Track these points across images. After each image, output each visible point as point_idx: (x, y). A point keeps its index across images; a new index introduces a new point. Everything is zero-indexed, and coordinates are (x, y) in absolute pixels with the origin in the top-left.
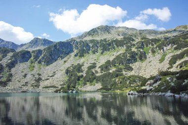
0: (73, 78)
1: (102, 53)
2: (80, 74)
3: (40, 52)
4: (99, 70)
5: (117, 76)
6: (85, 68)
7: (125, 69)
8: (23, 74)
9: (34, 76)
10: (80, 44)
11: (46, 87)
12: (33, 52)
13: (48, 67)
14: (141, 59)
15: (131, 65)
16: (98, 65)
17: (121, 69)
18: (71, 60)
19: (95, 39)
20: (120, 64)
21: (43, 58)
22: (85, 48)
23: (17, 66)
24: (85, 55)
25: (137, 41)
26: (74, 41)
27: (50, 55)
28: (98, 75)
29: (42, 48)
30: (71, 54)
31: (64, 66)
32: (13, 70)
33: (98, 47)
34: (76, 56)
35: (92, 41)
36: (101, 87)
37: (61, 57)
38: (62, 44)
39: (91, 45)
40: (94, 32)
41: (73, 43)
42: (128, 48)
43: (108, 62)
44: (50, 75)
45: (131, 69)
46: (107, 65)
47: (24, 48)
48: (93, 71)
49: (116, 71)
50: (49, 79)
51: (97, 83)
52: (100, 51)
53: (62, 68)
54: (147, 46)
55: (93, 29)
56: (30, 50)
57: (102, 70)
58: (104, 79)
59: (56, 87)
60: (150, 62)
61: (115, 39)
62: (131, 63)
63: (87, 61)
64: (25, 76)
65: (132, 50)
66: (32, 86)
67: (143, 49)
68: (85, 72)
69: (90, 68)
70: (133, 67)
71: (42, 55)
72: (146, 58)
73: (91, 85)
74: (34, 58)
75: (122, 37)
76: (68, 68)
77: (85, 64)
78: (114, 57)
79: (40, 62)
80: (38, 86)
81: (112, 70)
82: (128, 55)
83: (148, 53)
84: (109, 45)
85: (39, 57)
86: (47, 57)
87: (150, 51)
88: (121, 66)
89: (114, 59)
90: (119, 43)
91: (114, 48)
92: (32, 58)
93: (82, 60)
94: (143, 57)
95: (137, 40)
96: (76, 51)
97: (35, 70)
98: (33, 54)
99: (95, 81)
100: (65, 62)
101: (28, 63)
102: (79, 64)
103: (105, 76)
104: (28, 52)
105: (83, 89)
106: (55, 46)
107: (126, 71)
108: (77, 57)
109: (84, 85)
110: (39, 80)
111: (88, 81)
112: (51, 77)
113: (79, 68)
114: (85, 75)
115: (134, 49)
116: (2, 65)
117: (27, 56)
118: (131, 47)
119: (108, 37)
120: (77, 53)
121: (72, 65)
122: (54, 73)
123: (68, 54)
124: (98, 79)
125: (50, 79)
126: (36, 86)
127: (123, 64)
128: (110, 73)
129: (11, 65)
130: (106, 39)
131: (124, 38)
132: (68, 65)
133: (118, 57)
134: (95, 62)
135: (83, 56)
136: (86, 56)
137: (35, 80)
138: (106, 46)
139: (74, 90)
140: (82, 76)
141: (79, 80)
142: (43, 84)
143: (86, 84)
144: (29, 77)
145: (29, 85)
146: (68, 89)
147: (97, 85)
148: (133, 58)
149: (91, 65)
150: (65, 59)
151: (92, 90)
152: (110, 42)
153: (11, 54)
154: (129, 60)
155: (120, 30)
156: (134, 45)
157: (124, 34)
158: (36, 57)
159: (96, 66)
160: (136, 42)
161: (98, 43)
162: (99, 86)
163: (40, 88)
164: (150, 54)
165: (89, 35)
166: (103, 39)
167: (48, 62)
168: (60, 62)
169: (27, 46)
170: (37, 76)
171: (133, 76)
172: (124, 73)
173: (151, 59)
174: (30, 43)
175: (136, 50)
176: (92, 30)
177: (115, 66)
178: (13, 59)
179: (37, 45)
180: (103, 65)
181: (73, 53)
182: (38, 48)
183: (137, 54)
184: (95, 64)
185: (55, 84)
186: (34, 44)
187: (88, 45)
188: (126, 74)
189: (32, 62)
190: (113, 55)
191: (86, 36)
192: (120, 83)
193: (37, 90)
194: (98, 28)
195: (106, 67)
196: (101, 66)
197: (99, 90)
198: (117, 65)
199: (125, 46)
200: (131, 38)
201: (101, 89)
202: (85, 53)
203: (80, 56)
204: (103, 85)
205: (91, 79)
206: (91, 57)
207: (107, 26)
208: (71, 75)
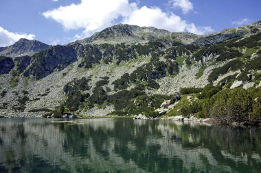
0: (74, 97)
1: (118, 63)
2: (86, 92)
3: (27, 59)
4: (112, 87)
5: (137, 95)
6: (92, 84)
7: (148, 86)
8: (1, 91)
9: (17, 94)
10: (87, 49)
11: (33, 111)
12: (17, 59)
13: (38, 82)
14: (171, 73)
15: (157, 81)
16: (112, 80)
17: (143, 86)
18: (73, 73)
19: (108, 42)
20: (141, 79)
21: (32, 68)
22: (93, 56)
24: (93, 65)
25: (168, 47)
26: (79, 44)
27: (43, 65)
28: (110, 94)
29: (30, 53)
30: (73, 64)
31: (63, 80)
33: (112, 55)
34: (80, 66)
35: (104, 46)
36: (113, 110)
37: (59, 68)
38: (59, 48)
39: (103, 52)
40: (108, 33)
41: (77, 48)
42: (155, 57)
43: (126, 76)
44: (42, 93)
45: (157, 86)
46: (124, 79)
47: (4, 53)
48: (104, 88)
49: (136, 88)
50: (39, 99)
51: (108, 105)
52: (115, 60)
53: (60, 83)
54: (180, 55)
55: (107, 29)
56: (13, 56)
57: (116, 87)
58: (119, 100)
59: (49, 111)
60: (183, 77)
61: (137, 44)
62: (157, 78)
63: (95, 74)
64: (4, 94)
65: (160, 60)
66: (14, 108)
67: (175, 59)
68: (92, 89)
69: (100, 84)
70: (160, 84)
71: (31, 64)
72: (178, 71)
73: (100, 108)
74: (18, 69)
75: (147, 41)
76: (68, 84)
77: (93, 78)
78: (134, 69)
79: (26, 75)
80: (22, 109)
81: (131, 87)
82: (154, 67)
83: (182, 64)
84: (129, 51)
85: (25, 67)
86: (38, 67)
87: (184, 62)
88: (143, 82)
89: (135, 72)
90: (143, 50)
91: (135, 57)
92: (15, 68)
93: (89, 73)
94: (174, 70)
95: (167, 46)
96: (80, 60)
97: (19, 85)
98: (16, 63)
99: (106, 102)
100: (64, 74)
101: (9, 75)
102: (84, 78)
103: (120, 95)
104: (10, 59)
105: (89, 114)
106: (50, 51)
107: (149, 89)
108: (83, 69)
109: (90, 108)
110: (24, 100)
111: (96, 102)
112: (43, 95)
113: (84, 83)
114: (91, 94)
115: (162, 59)
117: (8, 65)
118: (158, 56)
119: (128, 41)
120: (83, 63)
121: (75, 79)
122: (48, 90)
123: (69, 63)
124: (110, 100)
125: (41, 99)
126: (19, 109)
127: (146, 79)
128: (128, 91)
130: (124, 44)
131: (150, 43)
132: (68, 79)
133: (139, 70)
134: (108, 76)
135: (91, 67)
136: (96, 66)
137: (19, 100)
138: (124, 54)
139: (70, 114)
140: (88, 95)
141: (83, 100)
142: (29, 106)
143: (93, 106)
144: (9, 95)
145: (9, 108)
146: (63, 114)
147: (108, 107)
148: (161, 71)
149: (101, 79)
150: (65, 70)
151: (101, 115)
152: (130, 47)
154: (154, 74)
155: (146, 31)
156: (163, 53)
157: (151, 37)
158: (21, 68)
159: (108, 82)
160: (166, 50)
161: (113, 49)
162: (111, 109)
163: (26, 112)
164: (183, 66)
165: (101, 37)
166: (120, 43)
167: (39, 74)
168: (57, 74)
169: (10, 50)
170: (22, 95)
171: (157, 96)
172: (147, 91)
173: (185, 73)
174: (14, 45)
175: (165, 60)
176: (105, 30)
177: (135, 81)
179: (25, 50)
180: (119, 80)
181: (76, 63)
182: (25, 54)
183: (166, 66)
184: (108, 78)
185: (48, 106)
186: (20, 47)
187: (98, 51)
188: (149, 93)
189: (15, 74)
190: (134, 66)
191: (95, 39)
192: (139, 105)
193: (21, 115)
194: (114, 28)
195: (123, 83)
196: (116, 81)
197: (109, 116)
198: (138, 80)
199: (150, 54)
200: (159, 43)
201: (113, 113)
202: (94, 63)
203: (86, 67)
204: (116, 108)
205: (100, 99)
206: (102, 68)
207: (127, 25)
208: (72, 94)
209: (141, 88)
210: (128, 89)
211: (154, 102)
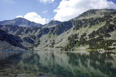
0: (72, 42)
1: (90, 27)
2: (77, 40)
3: (54, 28)
4: (88, 37)
5: (99, 40)
6: (79, 36)
7: (105, 36)
8: (46, 40)
9: (51, 41)
10: (77, 22)
11: (57, 47)
12: (50, 28)
13: (58, 36)
15: (109, 33)
16: (88, 34)
17: (102, 36)
18: (71, 32)
19: (85, 18)
20: (101, 33)
21: (56, 31)
22: (79, 24)
23: (42, 36)
24: (79, 28)
26: (73, 20)
27: (59, 30)
28: (87, 40)
29: (55, 26)
31: (67, 35)
32: (41, 39)
33: (87, 23)
34: (74, 29)
35: (83, 20)
37: (66, 30)
38: (65, 23)
39: (83, 22)
40: (85, 14)
41: (73, 22)
42: (108, 23)
43: (94, 32)
44: (60, 41)
46: (93, 34)
47: (46, 26)
48: (84, 37)
49: (99, 37)
50: (59, 43)
51: (86, 45)
52: (89, 26)
53: (66, 37)
55: (85, 12)
56: (49, 27)
57: (90, 37)
58: (91, 42)
59: (62, 47)
61: (98, 17)
62: (109, 32)
63: (80, 32)
64: (46, 41)
65: (110, 24)
66: (50, 47)
68: (79, 38)
69: (82, 36)
70: (111, 35)
73: (83, 46)
75: (103, 16)
76: (69, 36)
77: (80, 34)
78: (98, 29)
79: (54, 34)
80: (53, 47)
81: (97, 37)
82: (107, 27)
84: (95, 21)
85: (53, 31)
88: (102, 34)
89: (98, 30)
90: (101, 20)
91: (98, 23)
92: (50, 32)
93: (78, 31)
96: (74, 27)
97: (52, 38)
98: (50, 29)
99: (85, 44)
100: (68, 33)
101: (48, 34)
102: (76, 34)
103: (91, 40)
104: (48, 29)
105: (78, 48)
106: (62, 24)
108: (75, 30)
110: (53, 44)
111: (81, 44)
113: (76, 36)
114: (79, 40)
115: (111, 23)
116: (35, 36)
117: (47, 31)
118: (110, 22)
119: (94, 16)
120: (75, 28)
121: (72, 34)
122: (62, 39)
123: (69, 28)
124: (87, 43)
126: (52, 47)
127: (104, 33)
129: (40, 36)
130: (93, 18)
131: (105, 16)
132: (69, 35)
133: (100, 29)
134: (86, 32)
135: (78, 29)
136: (81, 29)
138: (93, 22)
139: (71, 49)
140: (78, 41)
141: (76, 43)
142: (55, 46)
143: (80, 46)
144: (48, 42)
145: (48, 46)
146: (68, 48)
147: (86, 46)
148: (111, 29)
149: (83, 34)
150: (68, 31)
151: (84, 49)
152: (95, 19)
153: (39, 30)
154: (108, 30)
155: (103, 11)
156: (112, 20)
157: (105, 13)
159: (86, 35)
160: (113, 18)
161: (87, 20)
162: (88, 46)
163: (54, 48)
165: (82, 16)
166: (90, 18)
167: (58, 34)
168: (65, 33)
169: (48, 25)
170: (53, 42)
171: (110, 40)
172: (104, 38)
174: (49, 23)
175: (113, 24)
176: (83, 13)
177: (98, 34)
178: (40, 33)
179: (53, 25)
180: (91, 34)
181: (72, 28)
182: (53, 26)
183: (114, 26)
184: (86, 33)
185: (62, 45)
186: (51, 24)
187: (81, 22)
188: (106, 39)
189: (50, 34)
190: (97, 27)
191: (80, 17)
192: (101, 45)
193: (52, 49)
194: (88, 11)
195: (93, 35)
196: (89, 34)
197: (87, 49)
198: (100, 33)
199: (105, 21)
200: (109, 16)
201: (89, 48)
202: (80, 27)
203: (76, 29)
204: (90, 46)
205: (83, 42)
206: (83, 29)
207: (94, 10)
208: (71, 40)
210: (95, 38)
211: (108, 43)
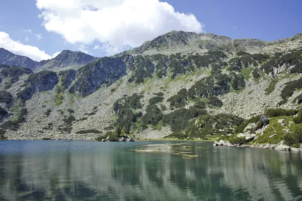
0: (125, 117)
1: (173, 77)
2: (138, 111)
3: (72, 73)
4: (168, 105)
5: (196, 115)
6: (145, 101)
7: (209, 103)
8: (45, 110)
9: (62, 113)
10: (138, 61)
11: (81, 132)
12: (62, 73)
13: (85, 100)
14: (236, 88)
15: (219, 97)
16: (167, 97)
17: (203, 104)
18: (123, 89)
19: (161, 53)
20: (201, 95)
21: (77, 84)
22: (145, 69)
23: (34, 97)
24: (145, 79)
25: (230, 57)
26: (129, 56)
27: (89, 80)
28: (166, 112)
29: (75, 67)
30: (123, 78)
31: (112, 97)
32: (29, 104)
33: (166, 67)
34: (130, 81)
35: (157, 57)
36: (170, 132)
37: (107, 83)
38: (108, 61)
39: (155, 64)
40: (161, 42)
41: (127, 60)
42: (216, 69)
43: (183, 91)
44: (89, 112)
45: (219, 104)
46: (182, 96)
47: (46, 66)
48: (159, 105)
49: (196, 106)
50: (86, 119)
51: (164, 125)
52: (170, 73)
53: (108, 101)
54: (246, 66)
55: (160, 37)
56: (57, 70)
57: (172, 104)
58: (176, 120)
59: (97, 132)
60: (250, 93)
61: (194, 54)
62: (220, 94)
63: (148, 89)
64: (48, 113)
65: (223, 73)
66: (60, 129)
67: (240, 71)
68: (144, 108)
69: (153, 101)
70: (223, 101)
71: (76, 79)
72: (244, 86)
73: (154, 130)
74: (63, 85)
75: (206, 51)
76: (118, 101)
77: (145, 95)
78: (192, 84)
79: (72, 91)
80: (68, 130)
81: (189, 105)
82: (216, 81)
83: (248, 77)
84: (185, 63)
85: (70, 82)
86: (84, 82)
87: (251, 75)
88: (203, 99)
89: (193, 87)
90: (201, 61)
91: (193, 69)
92: (60, 84)
93: (140, 89)
94: (239, 84)
95: (231, 55)
96: (130, 73)
97: (64, 103)
98: (60, 78)
99: (161, 122)
100: (113, 90)
101: (53, 92)
102: (135, 95)
103: (177, 114)
104: (53, 74)
105: (142, 136)
106: (97, 64)
107: (211, 107)
108: (133, 83)
109: (143, 129)
110: (70, 120)
111: (150, 123)
112: (90, 115)
113: (135, 101)
114: (144, 113)
115: (225, 71)
116: (11, 96)
117: (52, 80)
118: (220, 68)
119: (184, 50)
120: (133, 77)
121: (125, 95)
122: (95, 108)
123: (118, 77)
124: (166, 120)
125: (89, 119)
126: (65, 130)
127: (206, 95)
128: (185, 110)
129: (26, 95)
130: (180, 54)
131: (210, 52)
132: (117, 96)
133: (199, 84)
134: (162, 92)
135: (143, 81)
136: (148, 81)
137: (64, 120)
138: (180, 66)
139: (127, 137)
140: (141, 114)
141: (134, 120)
142: (76, 126)
143: (147, 127)
144: (54, 114)
145: (55, 128)
147: (163, 128)
148: (224, 85)
149: (155, 96)
150: (113, 86)
152: (186, 58)
153: (25, 77)
154: (216, 89)
155: (204, 38)
156: (225, 64)
157: (209, 46)
158: (66, 83)
159: (163, 99)
160: (228, 60)
161: (167, 60)
162: (167, 130)
163: (73, 133)
164: (250, 80)
165: (153, 47)
166: (174, 53)
167: (85, 91)
168: (105, 90)
169: (52, 64)
170: (67, 114)
171: (222, 115)
172: (208, 109)
173: (253, 87)
174: (56, 58)
175: (228, 73)
176: (157, 39)
177: (194, 98)
178: (29, 85)
179: (68, 63)
180: (175, 96)
181: (126, 77)
182: (69, 68)
183: (230, 80)
184: (162, 94)
185: (96, 126)
186: (63, 60)
187: (150, 63)
188: (211, 112)
189: (59, 91)
190: (191, 81)
191: (146, 49)
192: (202, 127)
193: (68, 136)
194: (168, 35)
195: (180, 101)
196: (172, 98)
198: (197, 96)
199: (210, 65)
200: (220, 52)
201: (170, 136)
202: (146, 77)
203: (137, 82)
204: (173, 129)
205: (155, 119)
206: (155, 83)
207: (182, 32)
208: (123, 113)
209: (201, 106)
210: (187, 107)
